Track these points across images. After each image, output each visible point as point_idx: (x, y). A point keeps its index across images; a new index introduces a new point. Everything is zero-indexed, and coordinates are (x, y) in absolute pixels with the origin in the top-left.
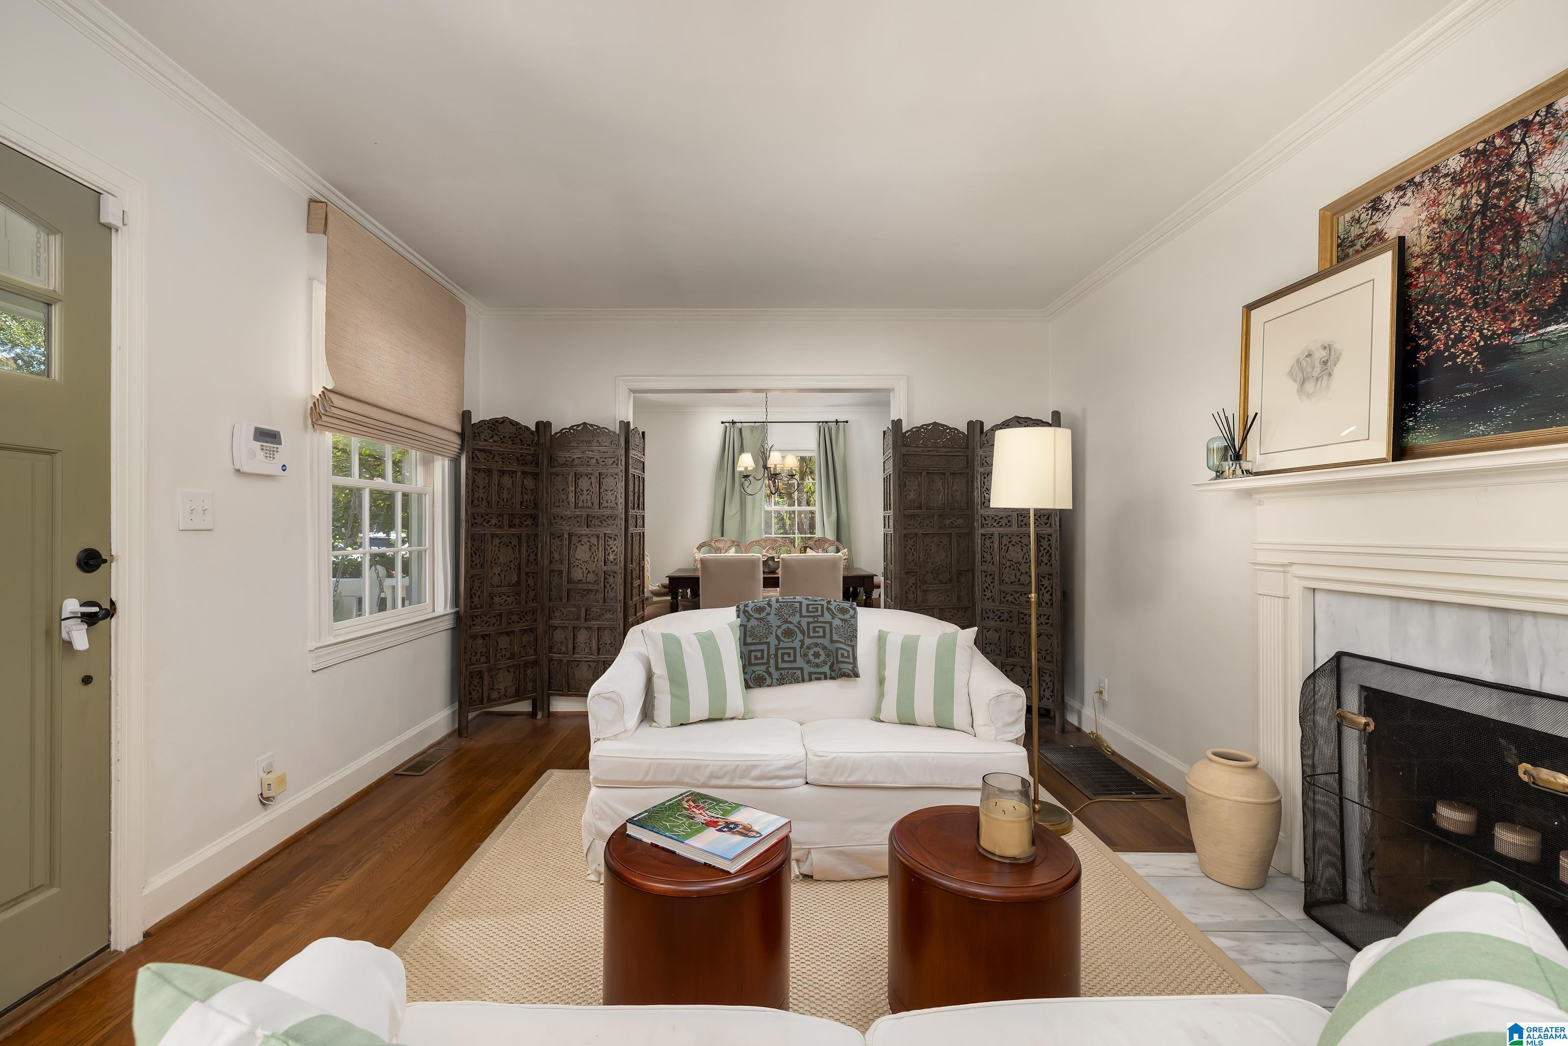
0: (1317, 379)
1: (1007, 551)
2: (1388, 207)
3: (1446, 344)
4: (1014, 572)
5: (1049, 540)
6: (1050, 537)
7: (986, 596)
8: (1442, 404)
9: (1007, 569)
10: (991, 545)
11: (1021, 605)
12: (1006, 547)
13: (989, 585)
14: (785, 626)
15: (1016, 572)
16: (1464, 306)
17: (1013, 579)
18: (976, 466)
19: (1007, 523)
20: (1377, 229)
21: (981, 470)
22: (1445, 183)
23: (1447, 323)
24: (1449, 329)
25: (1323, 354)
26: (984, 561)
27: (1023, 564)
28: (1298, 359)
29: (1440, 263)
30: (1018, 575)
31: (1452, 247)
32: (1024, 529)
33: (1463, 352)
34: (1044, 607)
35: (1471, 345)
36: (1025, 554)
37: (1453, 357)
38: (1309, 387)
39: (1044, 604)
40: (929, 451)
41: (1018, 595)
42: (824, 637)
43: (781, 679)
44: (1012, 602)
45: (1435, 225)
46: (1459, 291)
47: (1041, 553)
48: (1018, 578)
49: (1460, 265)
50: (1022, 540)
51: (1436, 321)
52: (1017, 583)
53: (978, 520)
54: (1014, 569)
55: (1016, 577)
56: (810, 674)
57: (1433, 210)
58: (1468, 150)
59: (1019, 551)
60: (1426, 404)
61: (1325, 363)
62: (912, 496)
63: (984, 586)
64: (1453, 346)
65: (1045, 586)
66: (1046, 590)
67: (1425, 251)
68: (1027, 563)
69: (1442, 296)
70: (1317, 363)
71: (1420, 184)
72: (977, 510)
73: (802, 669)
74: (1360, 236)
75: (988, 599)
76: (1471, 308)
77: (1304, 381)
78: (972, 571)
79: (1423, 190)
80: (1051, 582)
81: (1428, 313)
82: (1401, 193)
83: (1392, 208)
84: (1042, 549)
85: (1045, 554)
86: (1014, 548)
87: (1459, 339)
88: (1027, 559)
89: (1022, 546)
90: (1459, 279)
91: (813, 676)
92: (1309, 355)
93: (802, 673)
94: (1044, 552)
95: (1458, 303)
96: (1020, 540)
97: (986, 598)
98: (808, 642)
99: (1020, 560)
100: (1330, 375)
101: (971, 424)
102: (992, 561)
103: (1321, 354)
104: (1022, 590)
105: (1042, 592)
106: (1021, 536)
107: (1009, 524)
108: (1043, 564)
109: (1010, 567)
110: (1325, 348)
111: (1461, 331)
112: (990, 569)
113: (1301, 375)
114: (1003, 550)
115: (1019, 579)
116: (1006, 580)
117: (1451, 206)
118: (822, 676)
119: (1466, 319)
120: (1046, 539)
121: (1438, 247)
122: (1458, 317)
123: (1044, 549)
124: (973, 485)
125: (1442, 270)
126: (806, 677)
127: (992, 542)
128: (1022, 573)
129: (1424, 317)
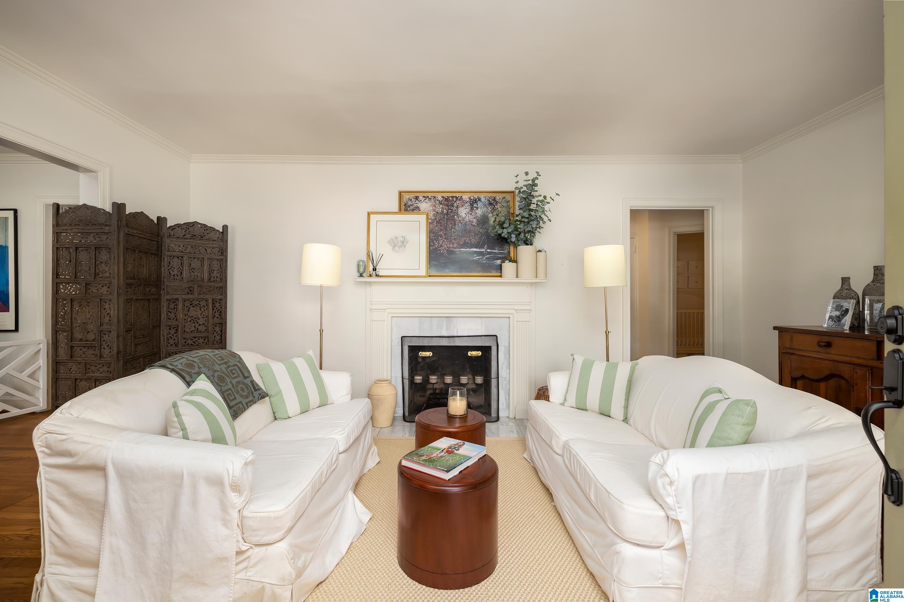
0: (400, 247)
1: (188, 311)
2: (421, 201)
3: (438, 246)
4: (194, 324)
5: (220, 303)
6: (220, 301)
7: (169, 343)
8: (437, 263)
9: (189, 323)
10: (175, 307)
11: (199, 345)
12: (188, 308)
13: (173, 335)
14: (216, 374)
15: (196, 324)
16: (443, 237)
17: (193, 329)
18: (163, 250)
19: (189, 292)
20: (417, 206)
21: (169, 253)
22: (437, 202)
23: (438, 241)
24: (439, 242)
25: (402, 239)
26: (168, 319)
27: (201, 319)
28: (392, 238)
29: (436, 224)
30: (197, 326)
31: (440, 220)
32: (202, 296)
33: (443, 250)
34: (216, 344)
35: (444, 248)
36: (202, 312)
37: (440, 250)
38: (397, 248)
39: (215, 343)
40: (140, 234)
41: (196, 339)
42: (239, 376)
43: (235, 414)
44: (191, 345)
45: (435, 213)
46: (441, 233)
47: (214, 311)
48: (196, 328)
49: (441, 226)
50: (200, 303)
51: (435, 239)
52: (196, 331)
53: (164, 289)
54: (193, 322)
55: (195, 328)
56: (247, 404)
57: (434, 208)
58: (443, 196)
59: (199, 310)
60: (433, 262)
61: (403, 242)
62: (129, 269)
63: (168, 336)
64: (440, 247)
65: (216, 331)
66: (217, 334)
67: (432, 218)
68: (204, 317)
69: (437, 233)
70: (400, 241)
71: (431, 199)
72: (164, 282)
73: (241, 402)
74: (412, 205)
75: (171, 345)
76: (444, 238)
77: (394, 246)
78: (159, 326)
79: (431, 201)
80: (221, 328)
81: (433, 236)
82: (425, 199)
83: (422, 201)
84: (215, 308)
85: (217, 311)
86: (194, 308)
87: (441, 246)
88: (204, 315)
89: (200, 307)
90: (441, 230)
91: (249, 405)
92: (396, 238)
93: (242, 405)
94: (216, 310)
95: (441, 236)
96: (199, 303)
97: (169, 345)
98: (234, 381)
99: (199, 316)
100: (405, 246)
101: (159, 218)
102: (175, 318)
103: (401, 239)
104: (200, 336)
105: (215, 335)
106: (200, 300)
107: (190, 293)
108: (215, 318)
109: (190, 321)
110: (403, 237)
111: (442, 244)
112: (174, 323)
113: (393, 244)
114: (185, 310)
115: (198, 329)
116: (188, 330)
117: (439, 209)
118: (252, 403)
119: (443, 241)
120: (218, 302)
121: (436, 219)
122: (441, 240)
123: (217, 308)
124: (161, 264)
125: (437, 226)
126: (246, 407)
127: (176, 305)
128: (200, 325)
129: (432, 237)
